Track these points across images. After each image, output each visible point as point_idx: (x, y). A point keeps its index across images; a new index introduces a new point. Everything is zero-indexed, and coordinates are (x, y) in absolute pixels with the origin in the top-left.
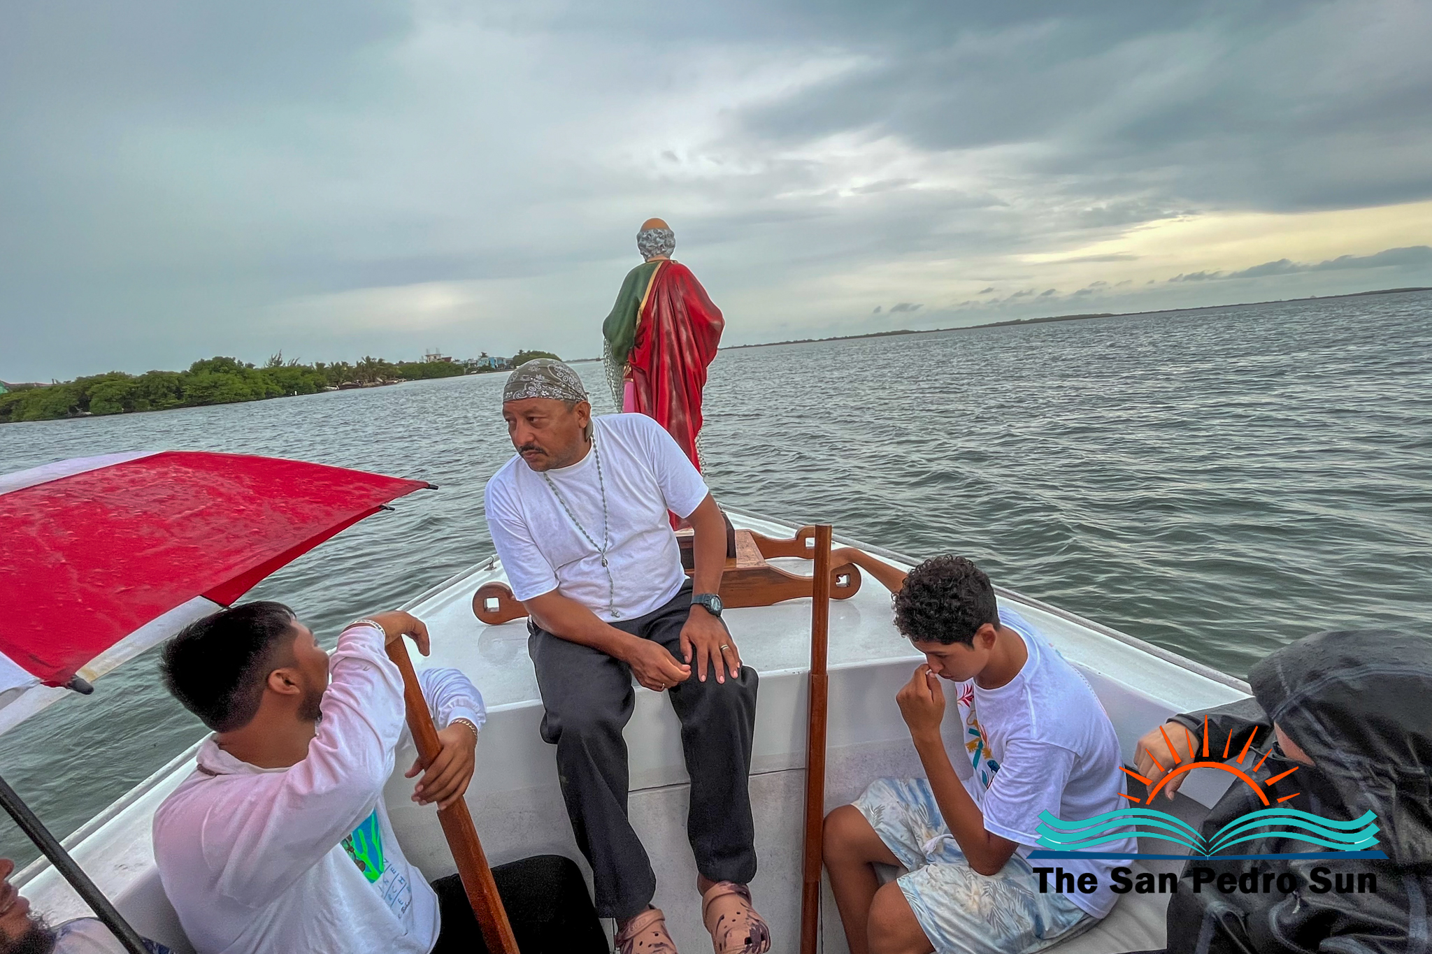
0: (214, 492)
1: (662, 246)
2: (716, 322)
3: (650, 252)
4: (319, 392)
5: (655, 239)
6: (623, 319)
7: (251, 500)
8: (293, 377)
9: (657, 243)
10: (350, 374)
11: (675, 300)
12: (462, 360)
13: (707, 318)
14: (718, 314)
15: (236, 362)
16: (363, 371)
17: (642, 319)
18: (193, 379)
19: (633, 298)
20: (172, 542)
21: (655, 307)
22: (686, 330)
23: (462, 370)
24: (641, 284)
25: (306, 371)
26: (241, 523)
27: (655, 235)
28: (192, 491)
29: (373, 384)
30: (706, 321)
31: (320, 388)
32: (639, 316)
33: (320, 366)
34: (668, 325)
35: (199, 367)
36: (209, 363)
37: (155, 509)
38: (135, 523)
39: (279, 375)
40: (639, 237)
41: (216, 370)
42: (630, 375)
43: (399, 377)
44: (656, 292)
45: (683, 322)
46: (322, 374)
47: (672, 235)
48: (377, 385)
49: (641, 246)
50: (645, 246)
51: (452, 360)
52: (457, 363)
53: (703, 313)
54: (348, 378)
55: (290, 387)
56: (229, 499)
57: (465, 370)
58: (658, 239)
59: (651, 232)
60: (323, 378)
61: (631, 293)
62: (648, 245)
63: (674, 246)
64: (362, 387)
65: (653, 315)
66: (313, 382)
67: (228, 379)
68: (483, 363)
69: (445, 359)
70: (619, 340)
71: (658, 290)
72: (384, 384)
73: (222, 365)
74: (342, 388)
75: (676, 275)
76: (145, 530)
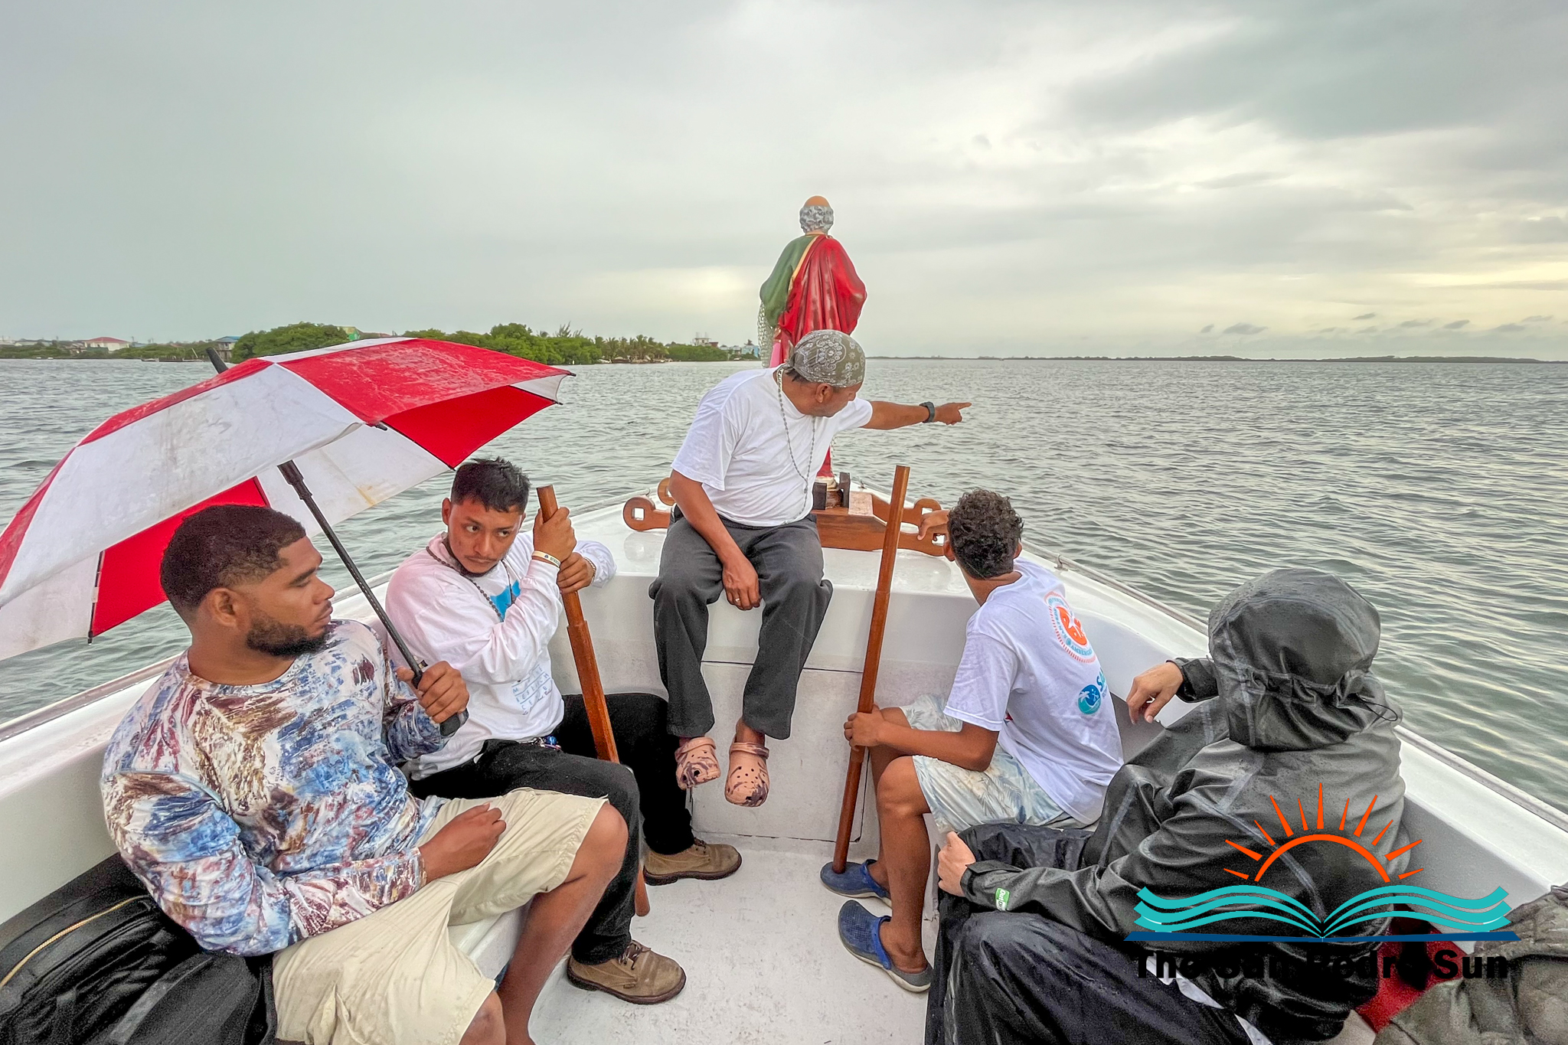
0: (443, 362)
1: (820, 222)
2: (858, 295)
3: (809, 226)
4: (593, 363)
5: (815, 215)
6: (777, 284)
7: (463, 368)
8: (574, 348)
9: (815, 219)
10: (623, 350)
11: (823, 271)
12: (729, 346)
13: (851, 290)
14: (861, 288)
15: (527, 329)
16: (635, 347)
17: (794, 286)
18: (493, 342)
19: (788, 265)
20: (421, 381)
21: (806, 276)
22: (831, 299)
23: (726, 356)
24: (796, 255)
25: (586, 343)
26: (456, 378)
27: (815, 211)
28: (431, 360)
29: (641, 361)
30: (849, 292)
31: (594, 360)
32: (791, 283)
33: (599, 339)
34: (815, 294)
35: (498, 331)
36: (505, 327)
37: (413, 365)
38: (404, 370)
39: (562, 344)
40: (801, 213)
41: (510, 335)
42: (779, 337)
43: (667, 357)
44: (809, 262)
45: (829, 292)
46: (598, 347)
47: (831, 213)
48: (645, 363)
49: (802, 220)
50: (805, 221)
51: (719, 346)
52: (723, 349)
53: (848, 285)
54: (620, 354)
55: (569, 356)
56: (451, 366)
57: (729, 356)
58: (817, 215)
59: (813, 208)
60: (599, 351)
61: (787, 261)
62: (808, 219)
63: (832, 223)
64: (631, 363)
65: (803, 283)
66: (589, 354)
67: (518, 344)
68: (747, 351)
69: (712, 343)
70: (772, 304)
71: (810, 261)
72: (651, 362)
73: (515, 331)
74: (614, 362)
75: (827, 250)
76: (407, 374)
